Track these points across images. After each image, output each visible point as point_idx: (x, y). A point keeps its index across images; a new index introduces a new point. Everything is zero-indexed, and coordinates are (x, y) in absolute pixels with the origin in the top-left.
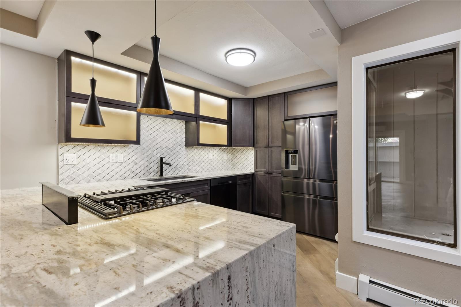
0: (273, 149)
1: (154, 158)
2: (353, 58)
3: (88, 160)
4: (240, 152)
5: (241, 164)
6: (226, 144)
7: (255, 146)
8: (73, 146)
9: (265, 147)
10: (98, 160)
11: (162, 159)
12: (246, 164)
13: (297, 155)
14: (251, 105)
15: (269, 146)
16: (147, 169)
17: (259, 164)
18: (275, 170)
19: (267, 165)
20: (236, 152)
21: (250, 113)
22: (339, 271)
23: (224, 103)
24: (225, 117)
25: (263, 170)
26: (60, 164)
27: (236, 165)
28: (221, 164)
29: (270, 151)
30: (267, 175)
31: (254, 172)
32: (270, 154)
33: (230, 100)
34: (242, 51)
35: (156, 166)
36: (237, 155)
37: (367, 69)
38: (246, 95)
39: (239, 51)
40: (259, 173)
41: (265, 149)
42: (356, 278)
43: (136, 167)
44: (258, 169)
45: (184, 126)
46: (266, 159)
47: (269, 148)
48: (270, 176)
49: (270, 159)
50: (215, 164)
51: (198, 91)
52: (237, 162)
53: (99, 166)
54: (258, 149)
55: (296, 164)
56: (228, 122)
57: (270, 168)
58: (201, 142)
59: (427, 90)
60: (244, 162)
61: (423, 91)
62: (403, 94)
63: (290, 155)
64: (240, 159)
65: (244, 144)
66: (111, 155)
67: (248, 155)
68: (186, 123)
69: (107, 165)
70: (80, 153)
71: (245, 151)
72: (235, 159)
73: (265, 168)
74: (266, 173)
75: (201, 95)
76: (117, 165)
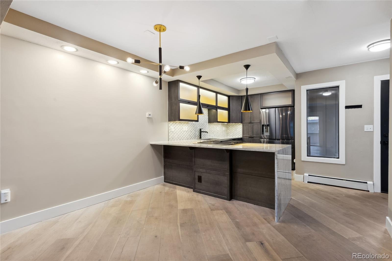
0: (254, 124)
1: (197, 129)
2: (301, 86)
3: (177, 130)
4: (231, 126)
5: (232, 133)
6: (227, 121)
7: (243, 123)
8: (172, 123)
9: (249, 123)
10: (180, 129)
11: (201, 130)
12: (235, 133)
13: (269, 127)
14: (240, 100)
15: (252, 122)
16: (195, 135)
17: (245, 132)
18: (255, 136)
19: (250, 133)
20: (228, 126)
21: (240, 104)
22: (296, 174)
23: (226, 98)
24: (226, 106)
25: (247, 136)
26: (169, 131)
27: (229, 134)
28: (222, 133)
29: (252, 125)
30: (250, 138)
31: (242, 137)
32: (252, 127)
33: (229, 97)
34: (251, 79)
35: (198, 133)
36: (229, 128)
37: (307, 90)
38: (238, 94)
39: (249, 78)
40: (245, 138)
41: (249, 124)
42: (303, 176)
43: (191, 133)
44: (245, 136)
45: (208, 112)
46: (250, 130)
47: (251, 124)
48: (252, 139)
49: (252, 129)
50: (220, 132)
51: (217, 93)
52: (229, 132)
53: (180, 132)
54: (245, 124)
55: (268, 132)
56: (228, 109)
57: (252, 134)
58: (218, 121)
59: (333, 92)
60: (234, 132)
61: (331, 93)
62: (321, 93)
63: (264, 127)
64: (231, 130)
65: (236, 122)
66: (184, 127)
67: (237, 128)
68: (209, 110)
69: (183, 132)
70: (174, 126)
71: (234, 126)
72: (228, 130)
73: (249, 134)
74: (249, 137)
75: (218, 95)
76: (185, 132)
